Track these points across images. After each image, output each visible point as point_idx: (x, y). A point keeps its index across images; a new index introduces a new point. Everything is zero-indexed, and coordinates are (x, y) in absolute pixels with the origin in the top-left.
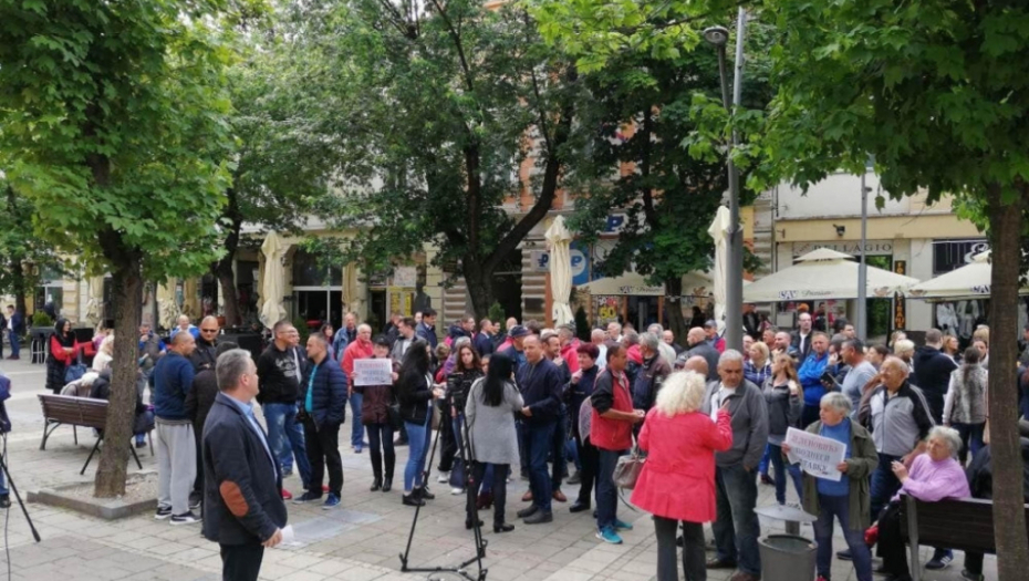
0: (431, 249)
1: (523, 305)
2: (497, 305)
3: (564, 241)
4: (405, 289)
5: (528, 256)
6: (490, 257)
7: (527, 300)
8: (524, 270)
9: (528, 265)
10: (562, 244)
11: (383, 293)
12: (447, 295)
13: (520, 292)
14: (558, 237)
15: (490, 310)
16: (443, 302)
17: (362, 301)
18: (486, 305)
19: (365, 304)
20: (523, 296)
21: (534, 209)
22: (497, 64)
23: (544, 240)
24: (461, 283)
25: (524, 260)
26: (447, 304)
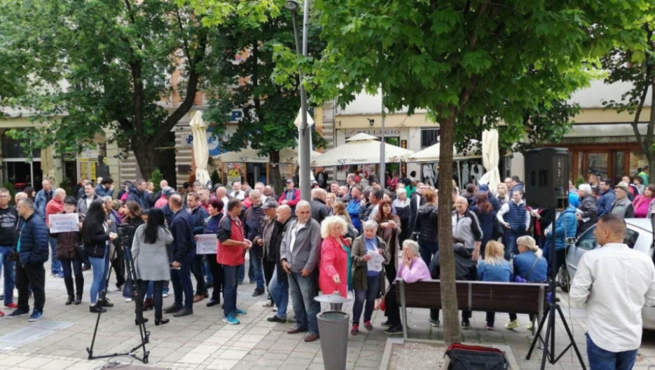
0: (109, 131)
1: (177, 169)
2: (158, 171)
3: (202, 128)
4: (90, 160)
5: (179, 137)
6: (151, 138)
7: (180, 166)
8: (177, 146)
9: (179, 142)
10: (201, 130)
11: (74, 163)
12: (121, 164)
13: (175, 161)
14: (198, 125)
15: (153, 174)
16: (120, 168)
17: (58, 168)
18: (150, 171)
19: (61, 170)
20: (177, 163)
21: (182, 105)
22: (151, 6)
23: (189, 126)
24: (131, 155)
25: (176, 139)
26: (122, 169)
